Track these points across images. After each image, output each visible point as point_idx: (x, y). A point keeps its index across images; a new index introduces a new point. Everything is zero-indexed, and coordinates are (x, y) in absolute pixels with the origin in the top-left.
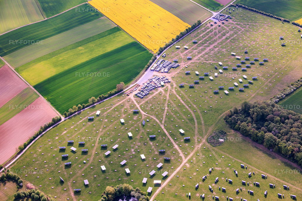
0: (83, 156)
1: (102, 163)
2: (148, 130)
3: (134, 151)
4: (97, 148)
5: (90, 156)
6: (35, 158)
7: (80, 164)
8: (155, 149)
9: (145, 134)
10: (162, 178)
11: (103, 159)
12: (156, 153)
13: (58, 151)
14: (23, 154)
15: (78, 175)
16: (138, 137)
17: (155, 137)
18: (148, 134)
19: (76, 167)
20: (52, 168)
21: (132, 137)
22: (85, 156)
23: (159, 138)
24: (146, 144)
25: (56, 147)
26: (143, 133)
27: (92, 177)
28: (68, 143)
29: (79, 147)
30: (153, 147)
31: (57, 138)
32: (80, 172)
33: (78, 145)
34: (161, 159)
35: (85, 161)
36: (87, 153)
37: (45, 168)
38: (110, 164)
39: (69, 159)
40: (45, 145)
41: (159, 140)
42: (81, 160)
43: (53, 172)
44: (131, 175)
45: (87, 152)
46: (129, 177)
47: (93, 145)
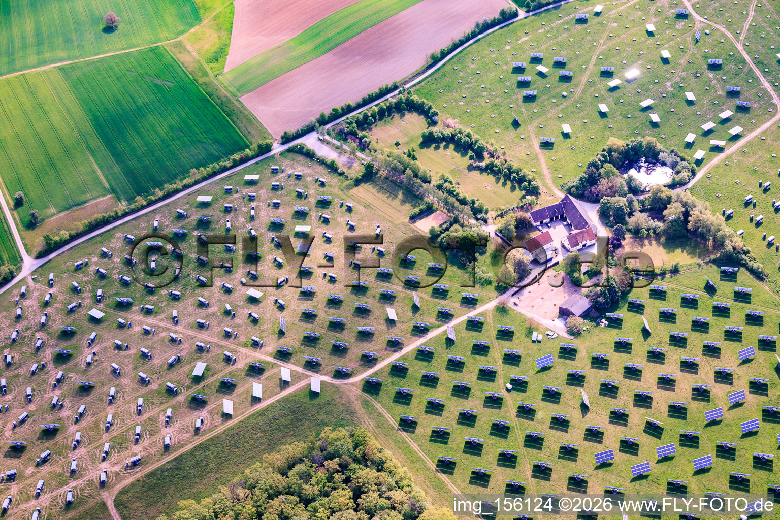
0: (561, 83)
1: (602, 99)
2: (707, 51)
3: (672, 86)
4: (591, 73)
5: (577, 85)
6: (463, 78)
7: (554, 97)
8: (717, 86)
9: (699, 57)
10: (729, 137)
11: (605, 93)
12: (720, 93)
13: (511, 71)
14: (438, 69)
15: (549, 115)
16: (683, 61)
17: (721, 65)
18: (706, 56)
19: (546, 102)
20: (498, 99)
21: (670, 60)
22: (565, 85)
23: (730, 67)
24: (698, 74)
25: (507, 63)
26: (694, 54)
27: (579, 123)
28: (531, 58)
29: (553, 67)
30: (714, 82)
31: (508, 47)
32: (553, 111)
33: (552, 64)
34: (729, 104)
35: (565, 94)
36: (571, 80)
37: (483, 97)
38: (617, 102)
39: (531, 87)
40: (483, 57)
41: (728, 71)
42: (558, 90)
43: (497, 105)
44: (661, 128)
45: (571, 77)
46: (656, 130)
47: (584, 66)
